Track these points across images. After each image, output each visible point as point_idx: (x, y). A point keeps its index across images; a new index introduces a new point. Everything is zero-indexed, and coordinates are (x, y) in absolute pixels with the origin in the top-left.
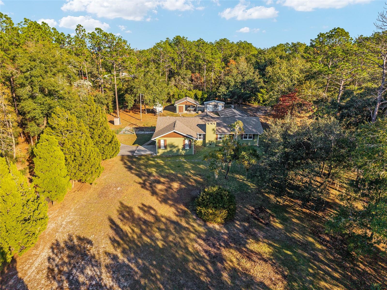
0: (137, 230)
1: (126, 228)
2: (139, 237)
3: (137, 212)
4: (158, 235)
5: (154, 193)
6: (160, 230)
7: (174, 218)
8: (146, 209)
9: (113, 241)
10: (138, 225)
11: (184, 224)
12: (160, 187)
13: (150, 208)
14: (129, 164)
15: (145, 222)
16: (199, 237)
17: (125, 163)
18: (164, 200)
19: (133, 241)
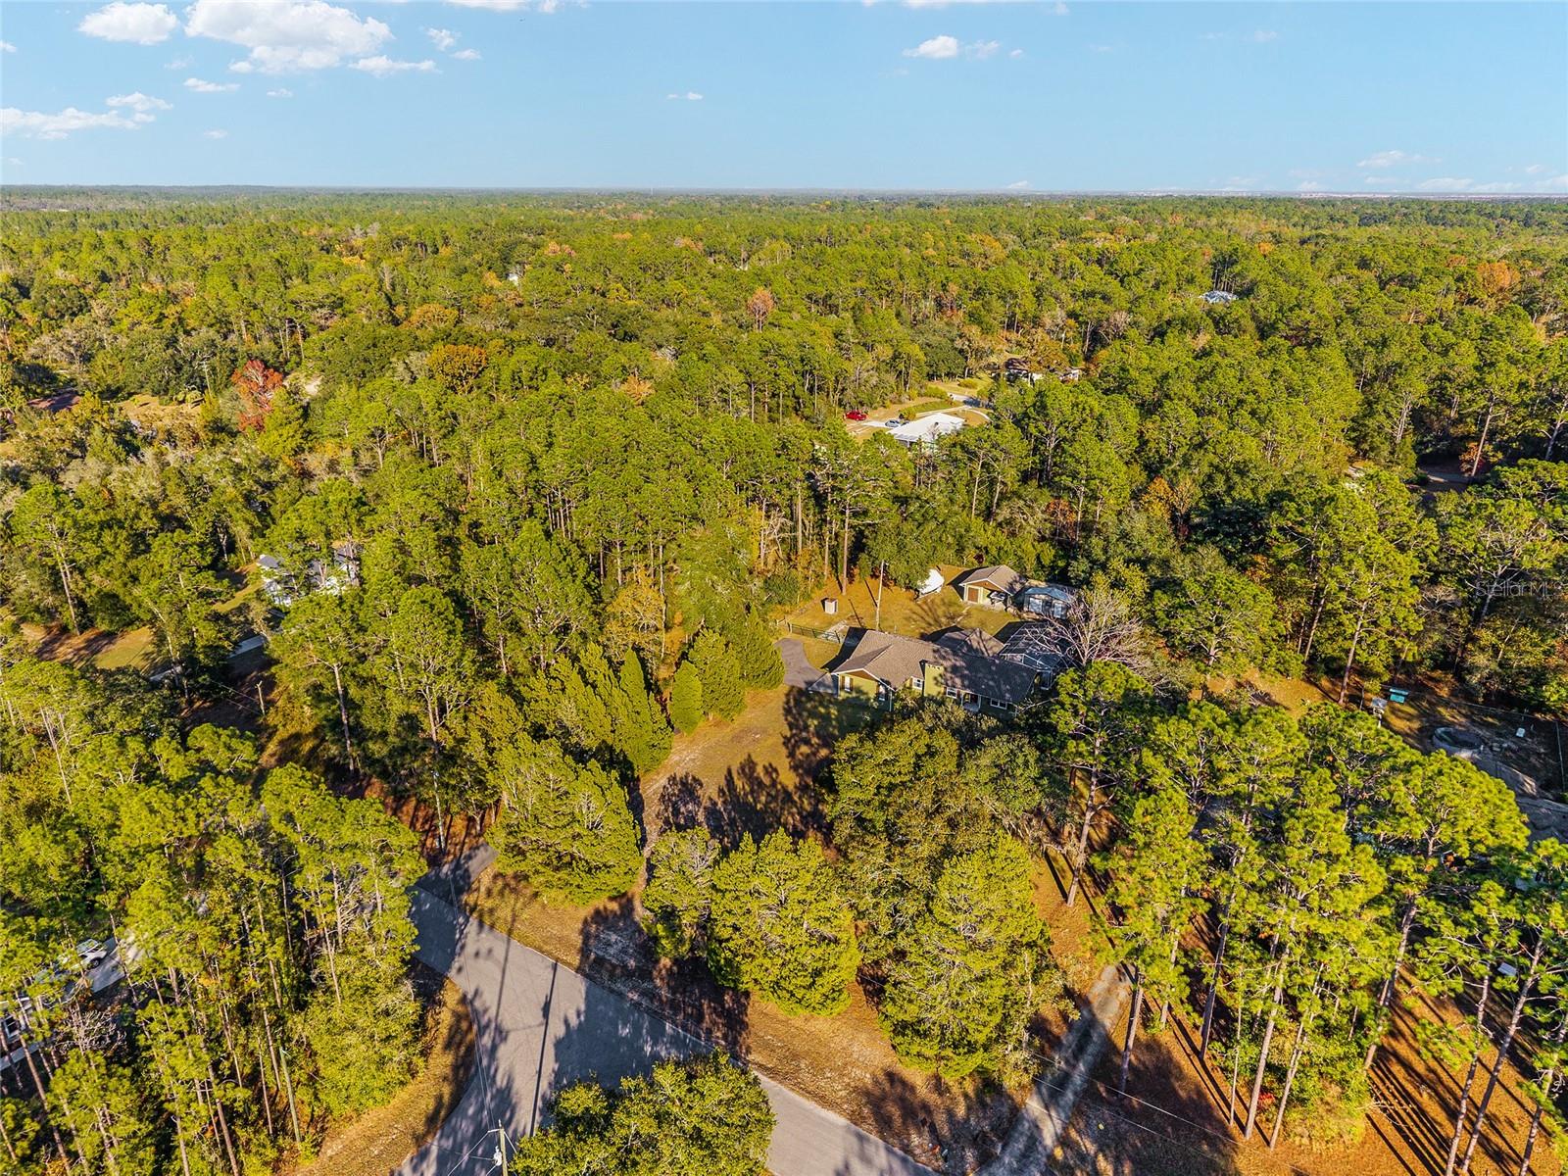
0: (747, 788)
1: (739, 784)
2: (746, 795)
3: (760, 771)
4: (763, 799)
5: (791, 755)
6: (768, 794)
7: (791, 788)
8: (771, 770)
9: (721, 790)
10: (752, 785)
11: (796, 798)
12: (804, 749)
13: (776, 770)
14: (792, 703)
15: (760, 784)
16: (799, 813)
17: (788, 702)
18: (795, 768)
19: (738, 797)
